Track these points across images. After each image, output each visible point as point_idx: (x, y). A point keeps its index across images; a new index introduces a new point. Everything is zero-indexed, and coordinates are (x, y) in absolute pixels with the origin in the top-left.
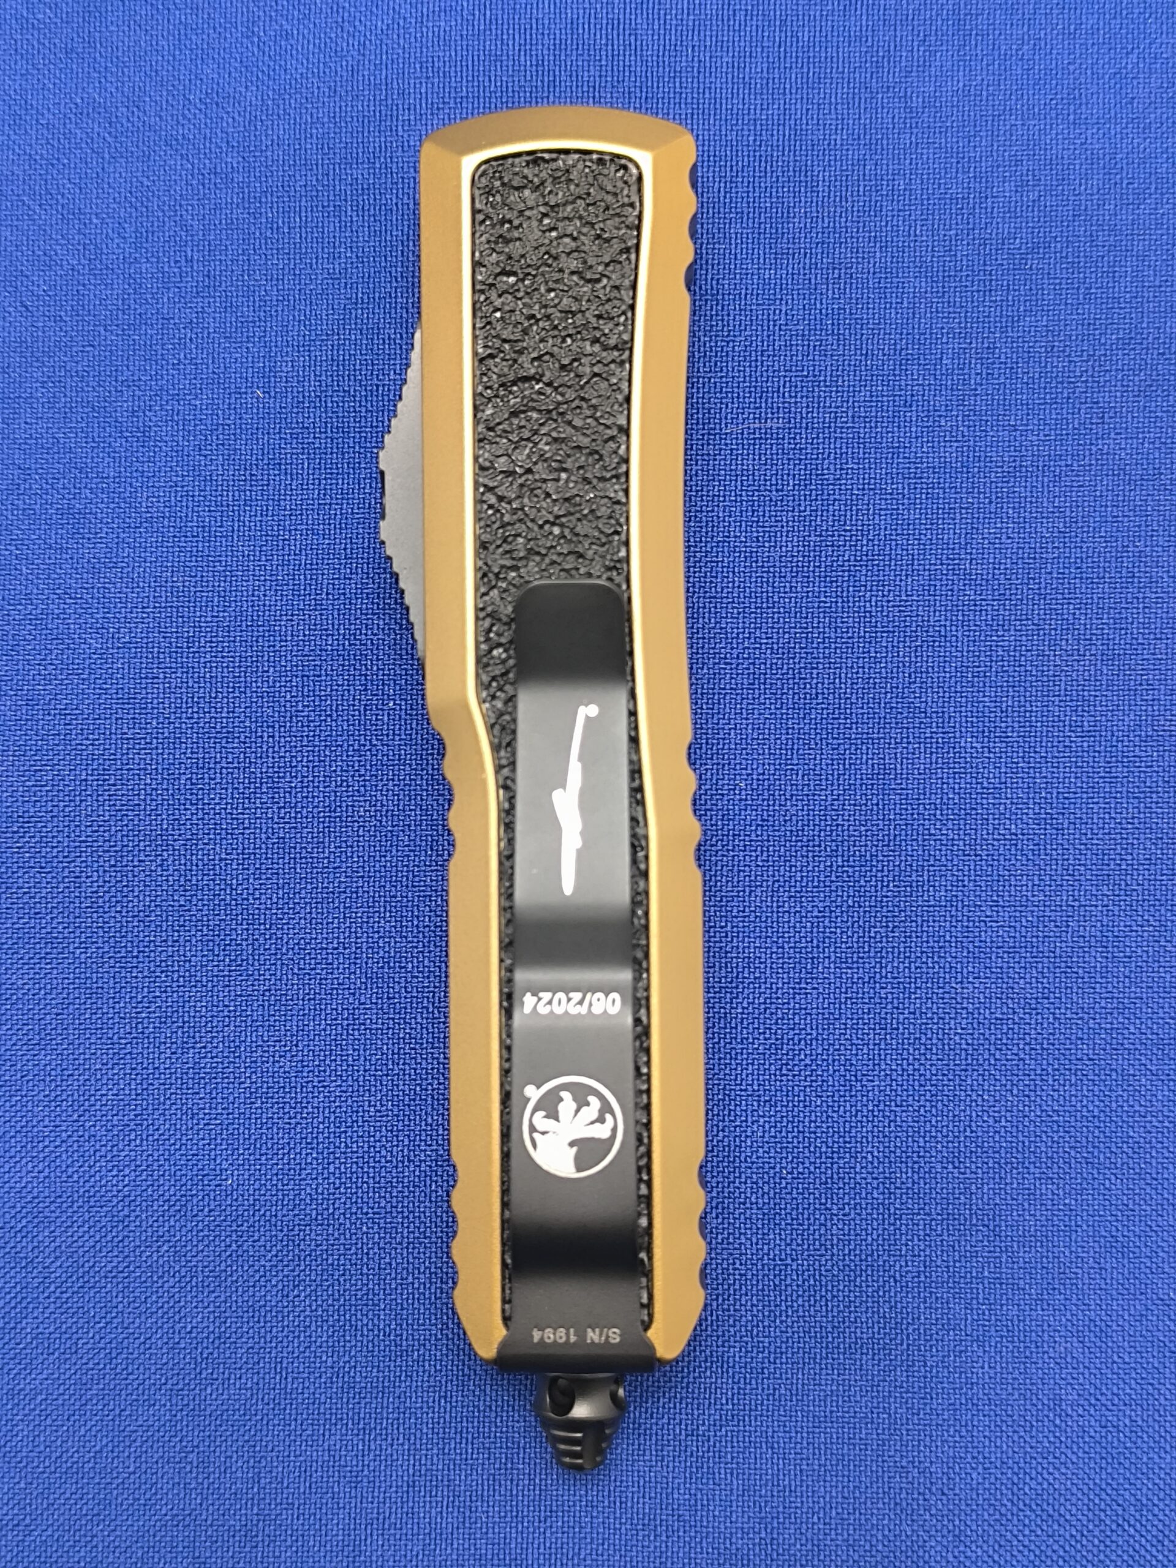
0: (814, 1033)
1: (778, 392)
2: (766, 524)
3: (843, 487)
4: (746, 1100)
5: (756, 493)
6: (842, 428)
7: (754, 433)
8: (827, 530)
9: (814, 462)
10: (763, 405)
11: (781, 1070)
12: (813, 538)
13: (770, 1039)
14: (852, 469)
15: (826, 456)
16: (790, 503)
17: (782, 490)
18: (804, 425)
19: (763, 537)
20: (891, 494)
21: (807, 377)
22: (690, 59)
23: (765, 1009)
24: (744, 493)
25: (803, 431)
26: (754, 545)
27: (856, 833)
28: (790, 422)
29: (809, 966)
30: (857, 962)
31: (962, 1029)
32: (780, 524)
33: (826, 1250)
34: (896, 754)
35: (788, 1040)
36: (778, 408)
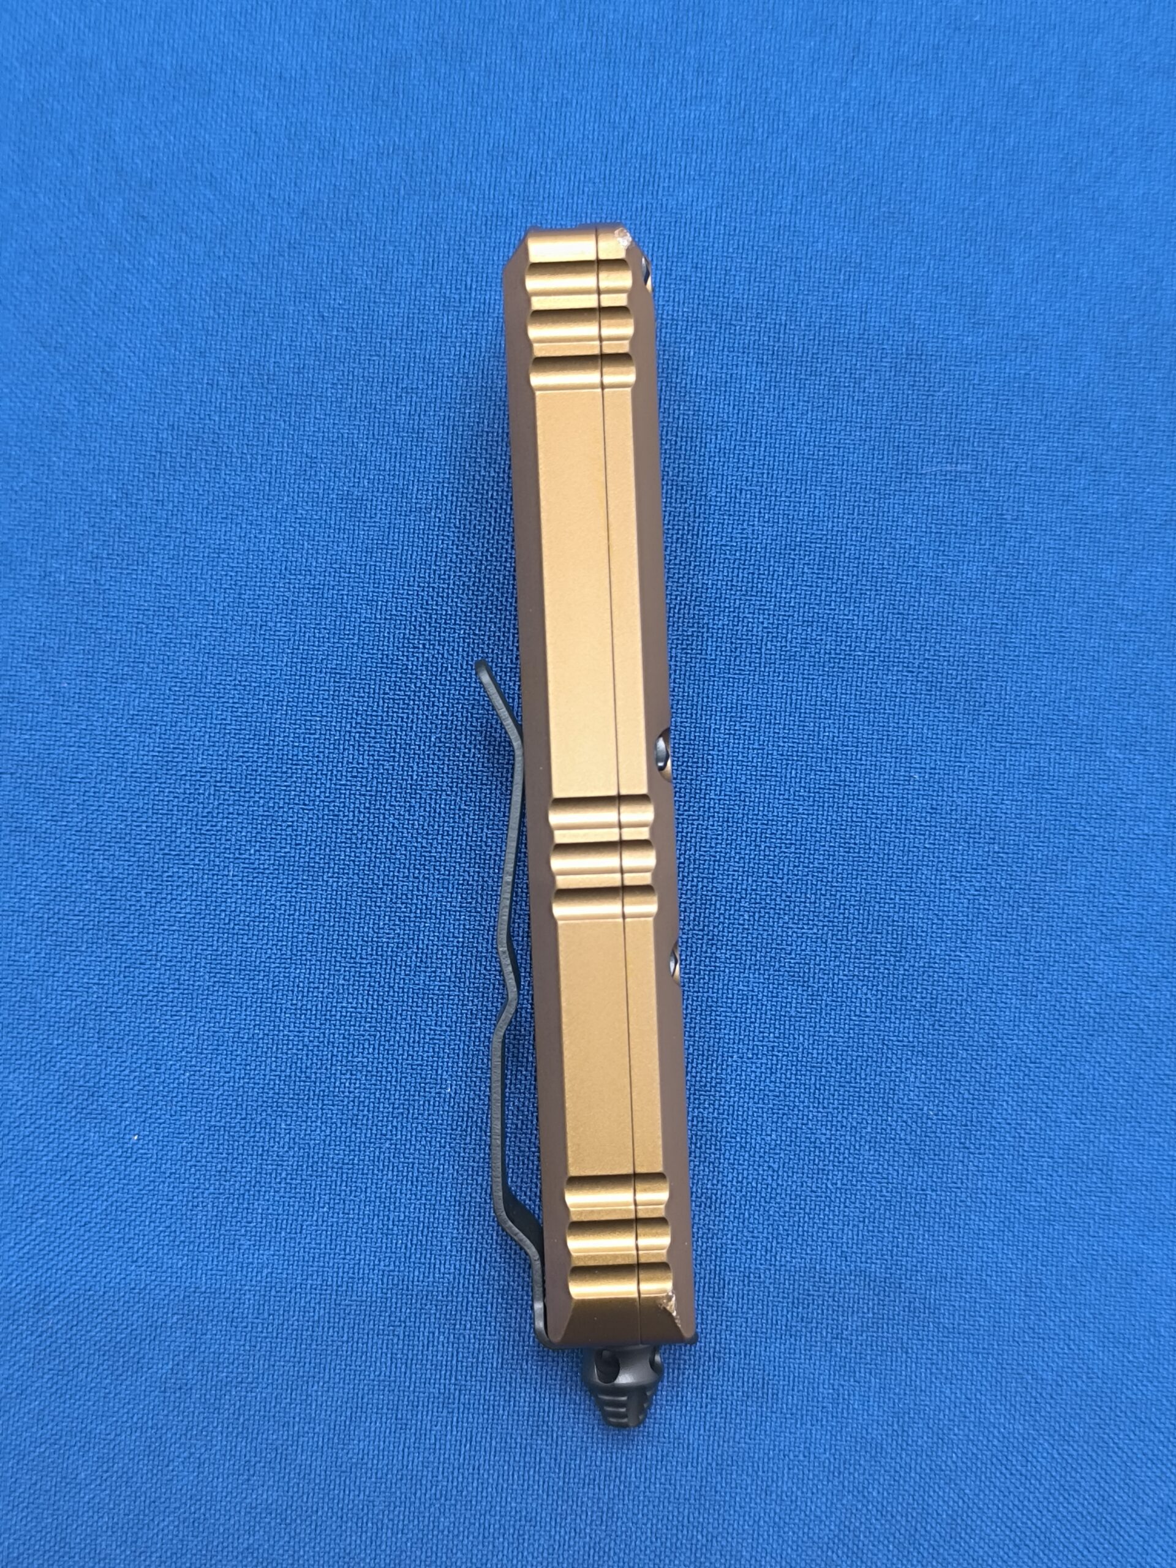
0: (965, 994)
1: (969, 441)
2: (950, 554)
3: (1019, 527)
5: (944, 527)
6: (1021, 476)
7: (946, 475)
8: (1003, 563)
9: (995, 503)
10: (955, 452)
11: (933, 1025)
12: (990, 568)
13: (925, 998)
14: (1028, 512)
16: (973, 538)
17: (966, 526)
19: (948, 565)
20: (1059, 535)
21: (994, 430)
23: (924, 972)
25: (988, 476)
27: (1012, 825)
28: (976, 468)
29: (964, 937)
31: (1092, 999)
32: (962, 554)
34: (1050, 759)
36: (968, 455)
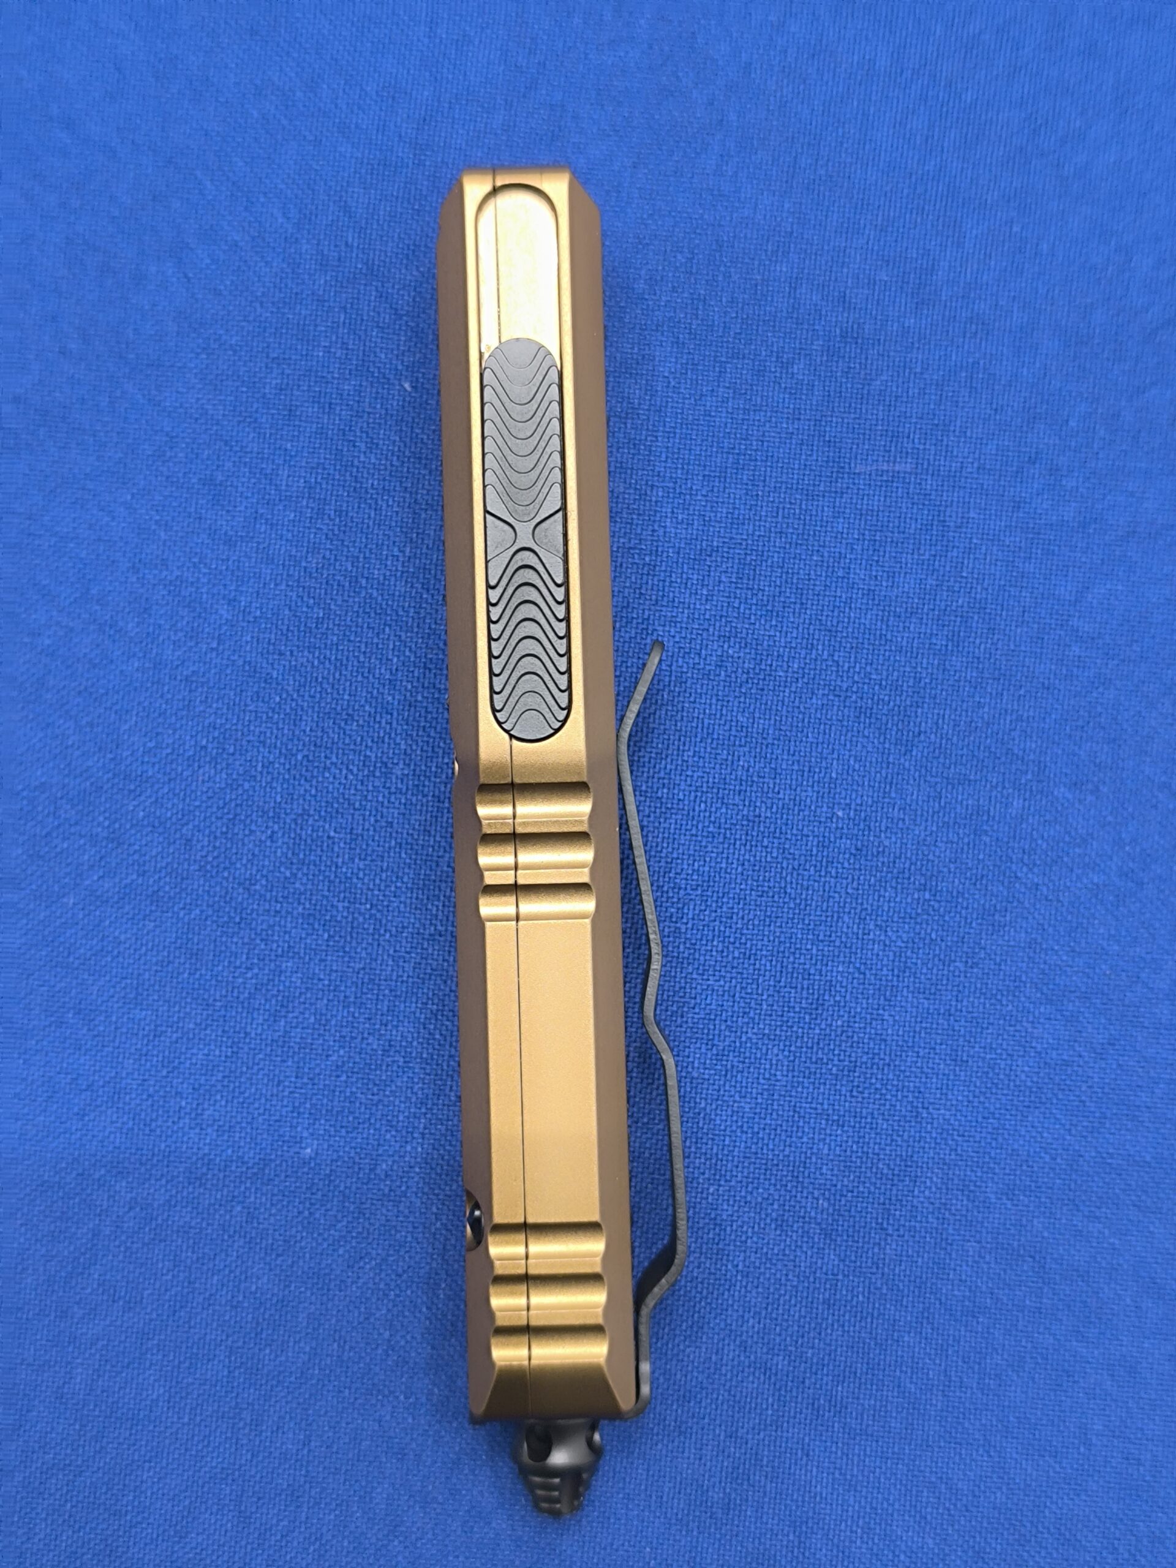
4: (815, 1119)
15: (949, 503)
18: (930, 472)
24: (867, 532)
26: (872, 583)
30: (935, 994)
33: (877, 1268)
35: (862, 1063)
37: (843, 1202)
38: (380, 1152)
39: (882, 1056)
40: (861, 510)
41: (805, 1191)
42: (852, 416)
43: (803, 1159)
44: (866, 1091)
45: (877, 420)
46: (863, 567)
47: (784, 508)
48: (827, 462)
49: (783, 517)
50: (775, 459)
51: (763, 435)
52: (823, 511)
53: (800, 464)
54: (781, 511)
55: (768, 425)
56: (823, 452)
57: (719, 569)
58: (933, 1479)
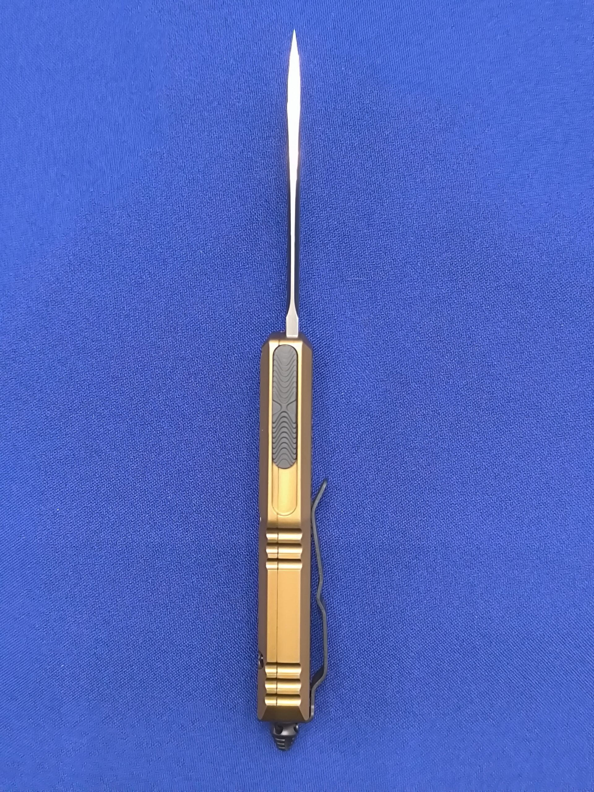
4: (333, 488)
15: (378, 290)
18: (372, 280)
22: (348, 160)
24: (351, 300)
26: (353, 316)
30: (372, 449)
33: (352, 536)
35: (348, 471)
37: (341, 515)
38: (193, 498)
39: (354, 469)
40: (349, 292)
41: (329, 511)
42: (347, 261)
43: (329, 501)
44: (349, 480)
45: (355, 263)
46: (350, 310)
47: (324, 291)
48: (339, 276)
49: (324, 294)
50: (322, 275)
51: (318, 267)
52: (337, 292)
53: (330, 277)
54: (323, 292)
55: (319, 264)
56: (337, 273)
57: (303, 311)
58: (369, 603)
